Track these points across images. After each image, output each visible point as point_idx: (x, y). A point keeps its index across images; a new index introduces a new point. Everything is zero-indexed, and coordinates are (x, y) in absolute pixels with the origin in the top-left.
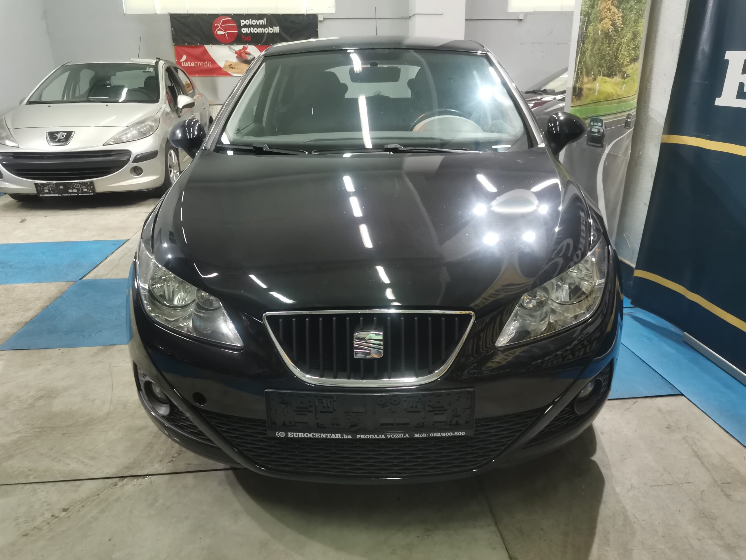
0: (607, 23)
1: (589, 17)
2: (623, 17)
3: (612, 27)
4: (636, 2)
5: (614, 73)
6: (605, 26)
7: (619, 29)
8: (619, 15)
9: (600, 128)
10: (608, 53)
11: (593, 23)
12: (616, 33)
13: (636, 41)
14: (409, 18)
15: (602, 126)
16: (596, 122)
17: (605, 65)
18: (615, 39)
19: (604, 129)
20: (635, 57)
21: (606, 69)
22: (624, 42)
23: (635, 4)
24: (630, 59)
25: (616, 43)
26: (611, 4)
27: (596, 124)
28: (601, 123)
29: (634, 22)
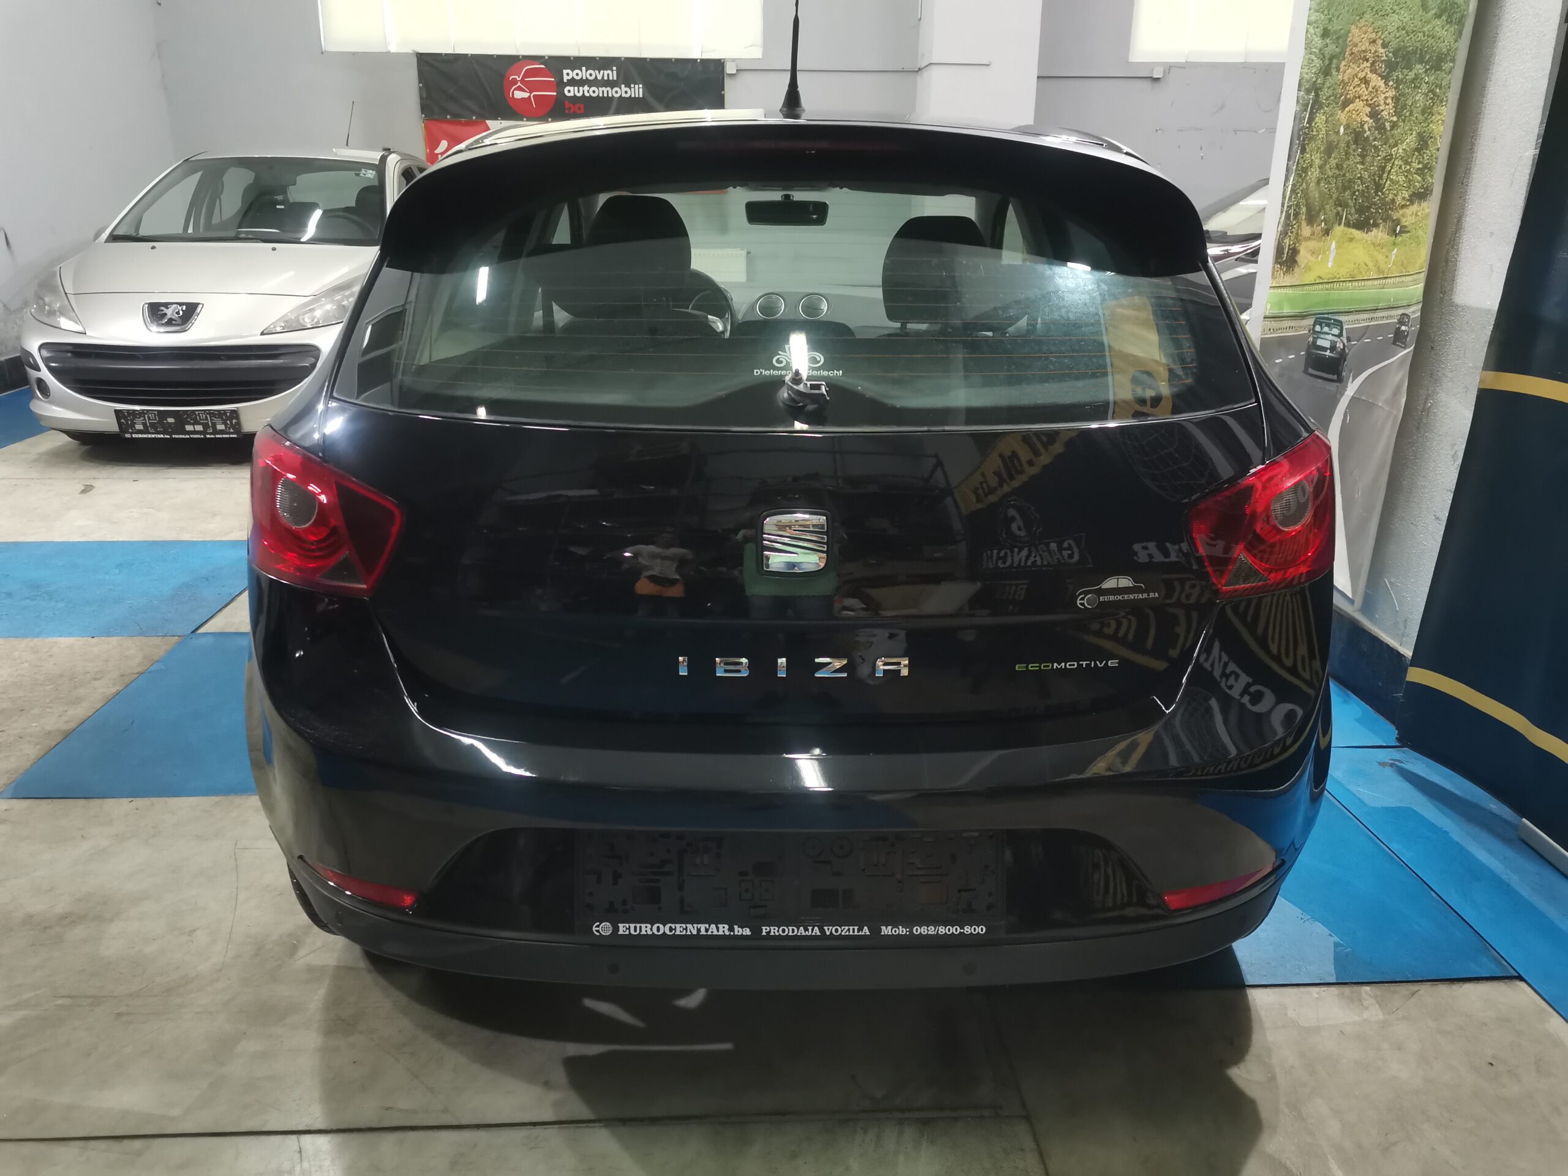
0: (1359, 111)
1: (1317, 95)
2: (1396, 99)
3: (1372, 121)
4: (1428, 67)
5: (1372, 221)
6: (1353, 116)
7: (1388, 125)
8: (1387, 95)
9: (1336, 339)
10: (1359, 175)
11: (1326, 108)
12: (1380, 133)
13: (1424, 153)
14: (917, 71)
15: (1340, 335)
16: (1328, 325)
17: (1351, 203)
18: (1376, 147)
19: (1346, 344)
20: (1422, 190)
21: (1353, 211)
22: (1398, 155)
23: (1426, 72)
24: (1411, 193)
25: (1379, 156)
26: (1369, 69)
27: (1326, 329)
28: (1339, 329)
29: (1423, 112)
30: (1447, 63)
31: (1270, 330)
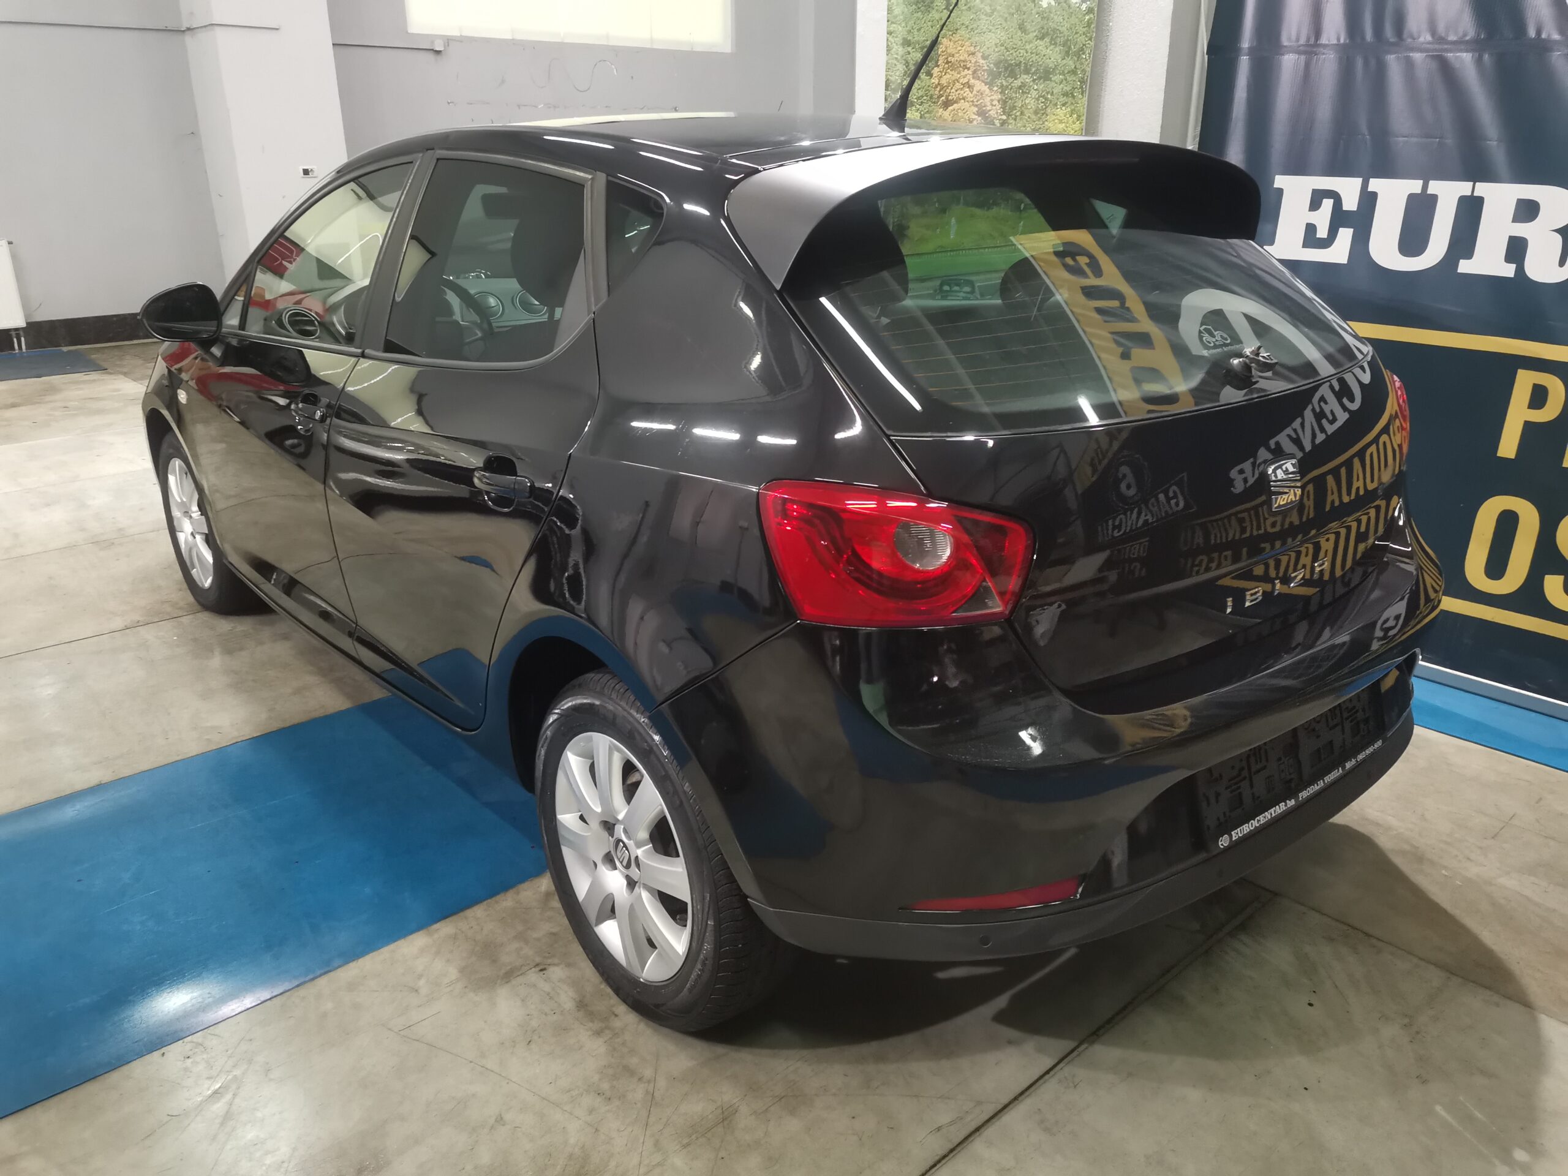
2: (1004, 102)
3: (980, 118)
4: (1035, 77)
5: (991, 202)
6: (960, 114)
7: (997, 123)
8: (993, 98)
11: (918, 106)
14: (184, 31)
16: (958, 285)
23: (1034, 80)
26: (971, 76)
29: (1036, 113)
30: (1056, 75)
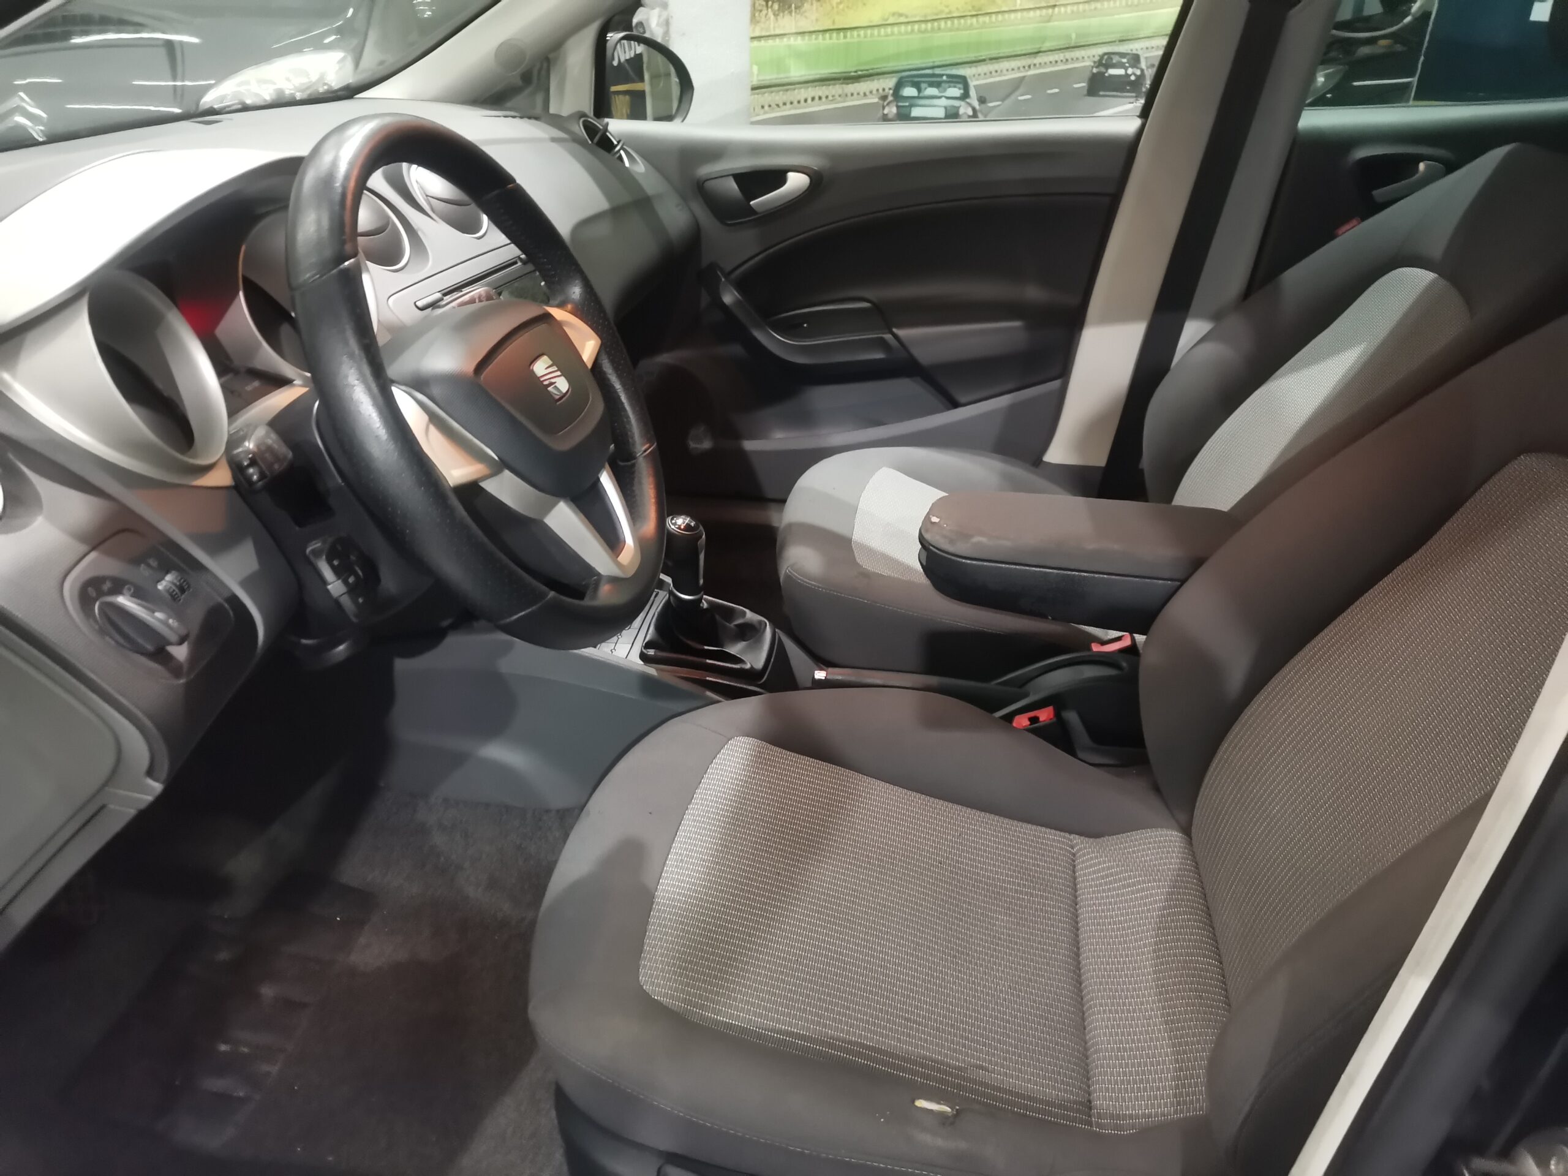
9: (956, 103)
15: (965, 96)
16: (935, 85)
19: (977, 107)
27: (931, 91)
28: (960, 89)
31: (763, 107)
